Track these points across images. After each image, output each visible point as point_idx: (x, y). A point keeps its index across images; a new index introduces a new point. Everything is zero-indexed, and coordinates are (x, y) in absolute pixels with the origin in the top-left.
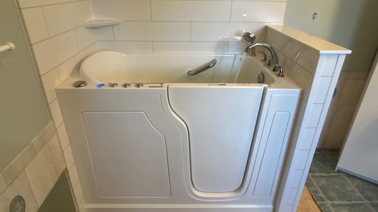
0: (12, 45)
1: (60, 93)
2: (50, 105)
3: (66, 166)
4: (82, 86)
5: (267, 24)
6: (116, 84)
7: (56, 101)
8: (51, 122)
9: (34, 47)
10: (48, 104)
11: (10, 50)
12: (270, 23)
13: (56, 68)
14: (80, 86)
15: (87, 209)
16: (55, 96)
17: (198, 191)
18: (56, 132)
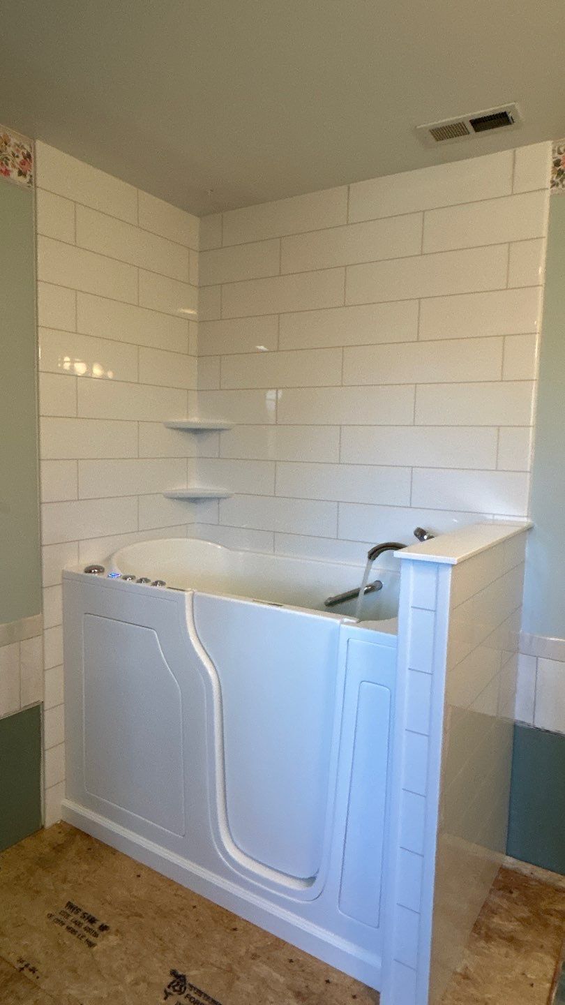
1: (68, 578)
3: (44, 697)
7: (59, 589)
8: (40, 614)
13: (77, 543)
15: (64, 807)
16: (60, 581)
18: (43, 635)
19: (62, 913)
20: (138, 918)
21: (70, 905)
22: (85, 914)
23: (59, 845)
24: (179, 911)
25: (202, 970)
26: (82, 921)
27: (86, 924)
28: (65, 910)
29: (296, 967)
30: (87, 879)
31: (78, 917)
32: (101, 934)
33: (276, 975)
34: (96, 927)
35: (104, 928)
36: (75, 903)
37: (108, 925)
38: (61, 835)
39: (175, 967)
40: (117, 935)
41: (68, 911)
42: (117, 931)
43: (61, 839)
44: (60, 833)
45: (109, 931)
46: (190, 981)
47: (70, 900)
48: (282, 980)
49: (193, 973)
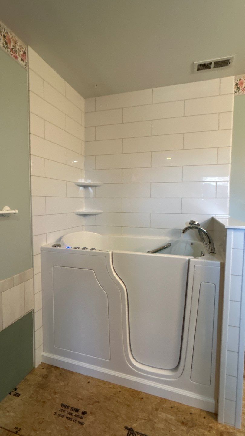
0: (17, 211)
1: (43, 250)
2: (34, 257)
3: (34, 307)
4: (57, 247)
5: (214, 216)
6: (79, 248)
7: (39, 256)
8: (32, 269)
9: (33, 218)
10: (33, 256)
11: (15, 213)
12: (217, 215)
13: (45, 234)
14: (56, 247)
15: (43, 356)
16: (40, 252)
17: (137, 362)
18: (33, 278)
19: (61, 410)
20: (97, 403)
21: (63, 405)
22: (72, 408)
23: (45, 375)
24: (115, 396)
25: (138, 422)
26: (72, 412)
27: (75, 413)
28: (61, 408)
29: (175, 410)
30: (66, 389)
31: (69, 410)
32: (84, 416)
33: (170, 416)
34: (80, 413)
35: (84, 413)
36: (65, 403)
37: (85, 411)
38: (44, 370)
39: (126, 424)
40: (91, 415)
41: (63, 409)
42: (91, 413)
43: (45, 372)
44: (43, 369)
45: (87, 414)
46: (135, 430)
47: (62, 402)
48: (173, 418)
49: (135, 425)
